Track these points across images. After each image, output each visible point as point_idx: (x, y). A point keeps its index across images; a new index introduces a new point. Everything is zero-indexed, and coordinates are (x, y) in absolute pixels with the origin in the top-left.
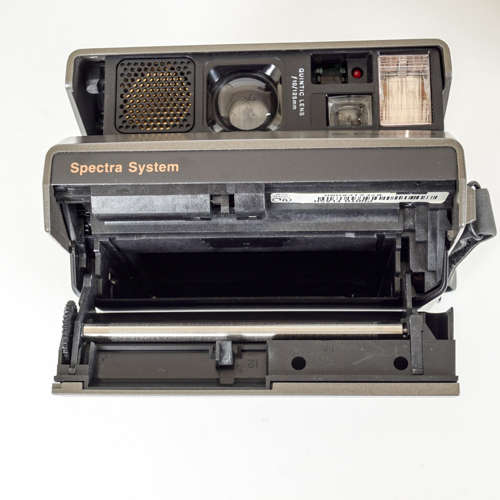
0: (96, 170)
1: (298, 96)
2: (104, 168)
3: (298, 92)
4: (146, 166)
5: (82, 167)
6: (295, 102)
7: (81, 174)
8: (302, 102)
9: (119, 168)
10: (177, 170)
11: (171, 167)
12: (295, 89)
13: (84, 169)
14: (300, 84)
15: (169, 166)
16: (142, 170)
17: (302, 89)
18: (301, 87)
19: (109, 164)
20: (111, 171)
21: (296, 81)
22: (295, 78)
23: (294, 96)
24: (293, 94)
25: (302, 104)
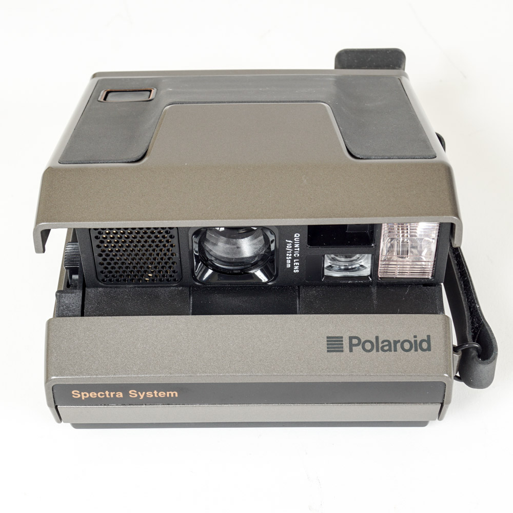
0: (97, 396)
1: (292, 256)
2: (105, 395)
3: (293, 253)
4: (146, 393)
5: (83, 394)
6: (289, 262)
7: (83, 399)
8: (296, 262)
9: (120, 395)
10: (177, 395)
11: (170, 394)
12: (289, 251)
13: (85, 395)
14: (295, 247)
15: (168, 393)
16: (142, 397)
17: (297, 251)
18: (295, 249)
19: (110, 392)
20: (112, 396)
21: (291, 244)
22: (290, 241)
23: (288, 256)
24: (287, 255)
25: (296, 263)
